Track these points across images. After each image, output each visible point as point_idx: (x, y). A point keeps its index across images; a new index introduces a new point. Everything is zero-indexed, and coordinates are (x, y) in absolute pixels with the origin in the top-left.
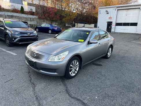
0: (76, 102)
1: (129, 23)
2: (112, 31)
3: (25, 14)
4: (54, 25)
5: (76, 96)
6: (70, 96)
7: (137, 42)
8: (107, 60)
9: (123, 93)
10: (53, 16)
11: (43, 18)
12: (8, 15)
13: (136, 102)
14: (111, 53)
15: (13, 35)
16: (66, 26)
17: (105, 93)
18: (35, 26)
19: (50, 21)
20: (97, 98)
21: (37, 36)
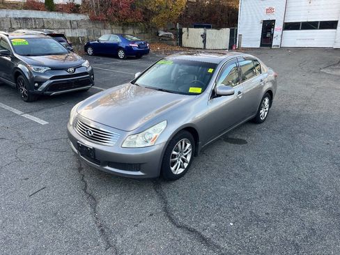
0: (187, 237)
1: (318, 22)
2: (273, 44)
3: (57, 11)
4: (129, 37)
5: (186, 223)
6: (174, 224)
7: (334, 73)
8: (258, 126)
9: (292, 210)
10: (125, 12)
11: (103, 20)
12: (16, 19)
13: (318, 232)
14: (267, 109)
15: (34, 76)
16: (160, 35)
17: (251, 213)
18: (83, 41)
19: (120, 25)
20: (232, 224)
21: (92, 73)
